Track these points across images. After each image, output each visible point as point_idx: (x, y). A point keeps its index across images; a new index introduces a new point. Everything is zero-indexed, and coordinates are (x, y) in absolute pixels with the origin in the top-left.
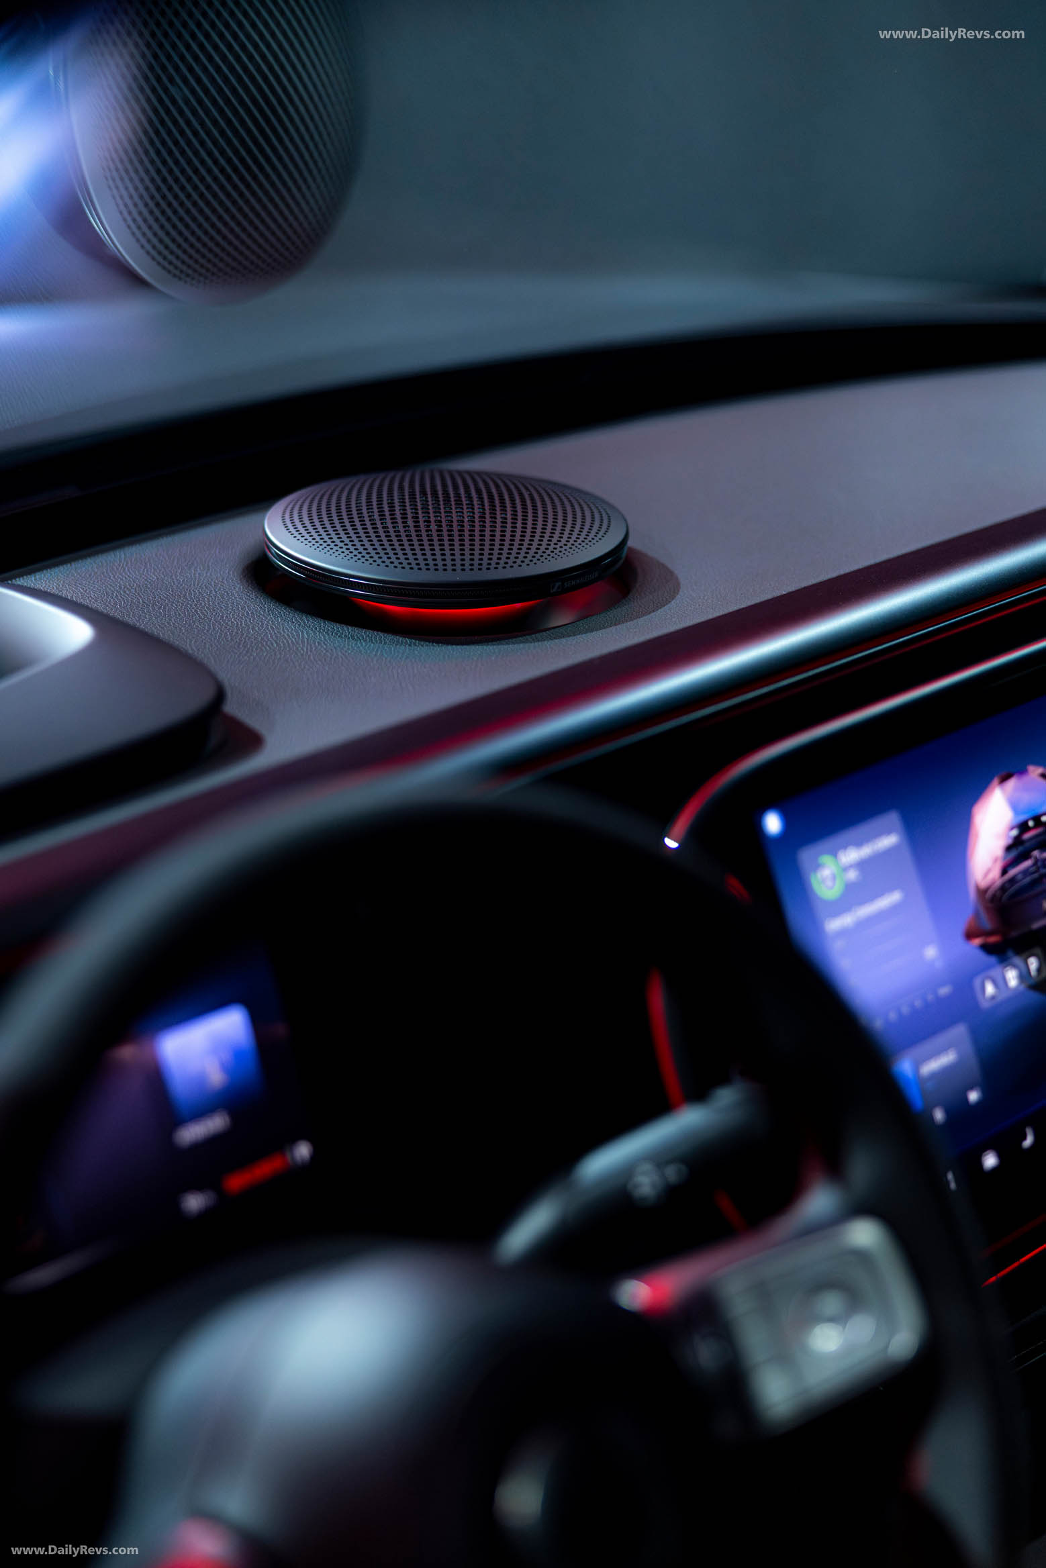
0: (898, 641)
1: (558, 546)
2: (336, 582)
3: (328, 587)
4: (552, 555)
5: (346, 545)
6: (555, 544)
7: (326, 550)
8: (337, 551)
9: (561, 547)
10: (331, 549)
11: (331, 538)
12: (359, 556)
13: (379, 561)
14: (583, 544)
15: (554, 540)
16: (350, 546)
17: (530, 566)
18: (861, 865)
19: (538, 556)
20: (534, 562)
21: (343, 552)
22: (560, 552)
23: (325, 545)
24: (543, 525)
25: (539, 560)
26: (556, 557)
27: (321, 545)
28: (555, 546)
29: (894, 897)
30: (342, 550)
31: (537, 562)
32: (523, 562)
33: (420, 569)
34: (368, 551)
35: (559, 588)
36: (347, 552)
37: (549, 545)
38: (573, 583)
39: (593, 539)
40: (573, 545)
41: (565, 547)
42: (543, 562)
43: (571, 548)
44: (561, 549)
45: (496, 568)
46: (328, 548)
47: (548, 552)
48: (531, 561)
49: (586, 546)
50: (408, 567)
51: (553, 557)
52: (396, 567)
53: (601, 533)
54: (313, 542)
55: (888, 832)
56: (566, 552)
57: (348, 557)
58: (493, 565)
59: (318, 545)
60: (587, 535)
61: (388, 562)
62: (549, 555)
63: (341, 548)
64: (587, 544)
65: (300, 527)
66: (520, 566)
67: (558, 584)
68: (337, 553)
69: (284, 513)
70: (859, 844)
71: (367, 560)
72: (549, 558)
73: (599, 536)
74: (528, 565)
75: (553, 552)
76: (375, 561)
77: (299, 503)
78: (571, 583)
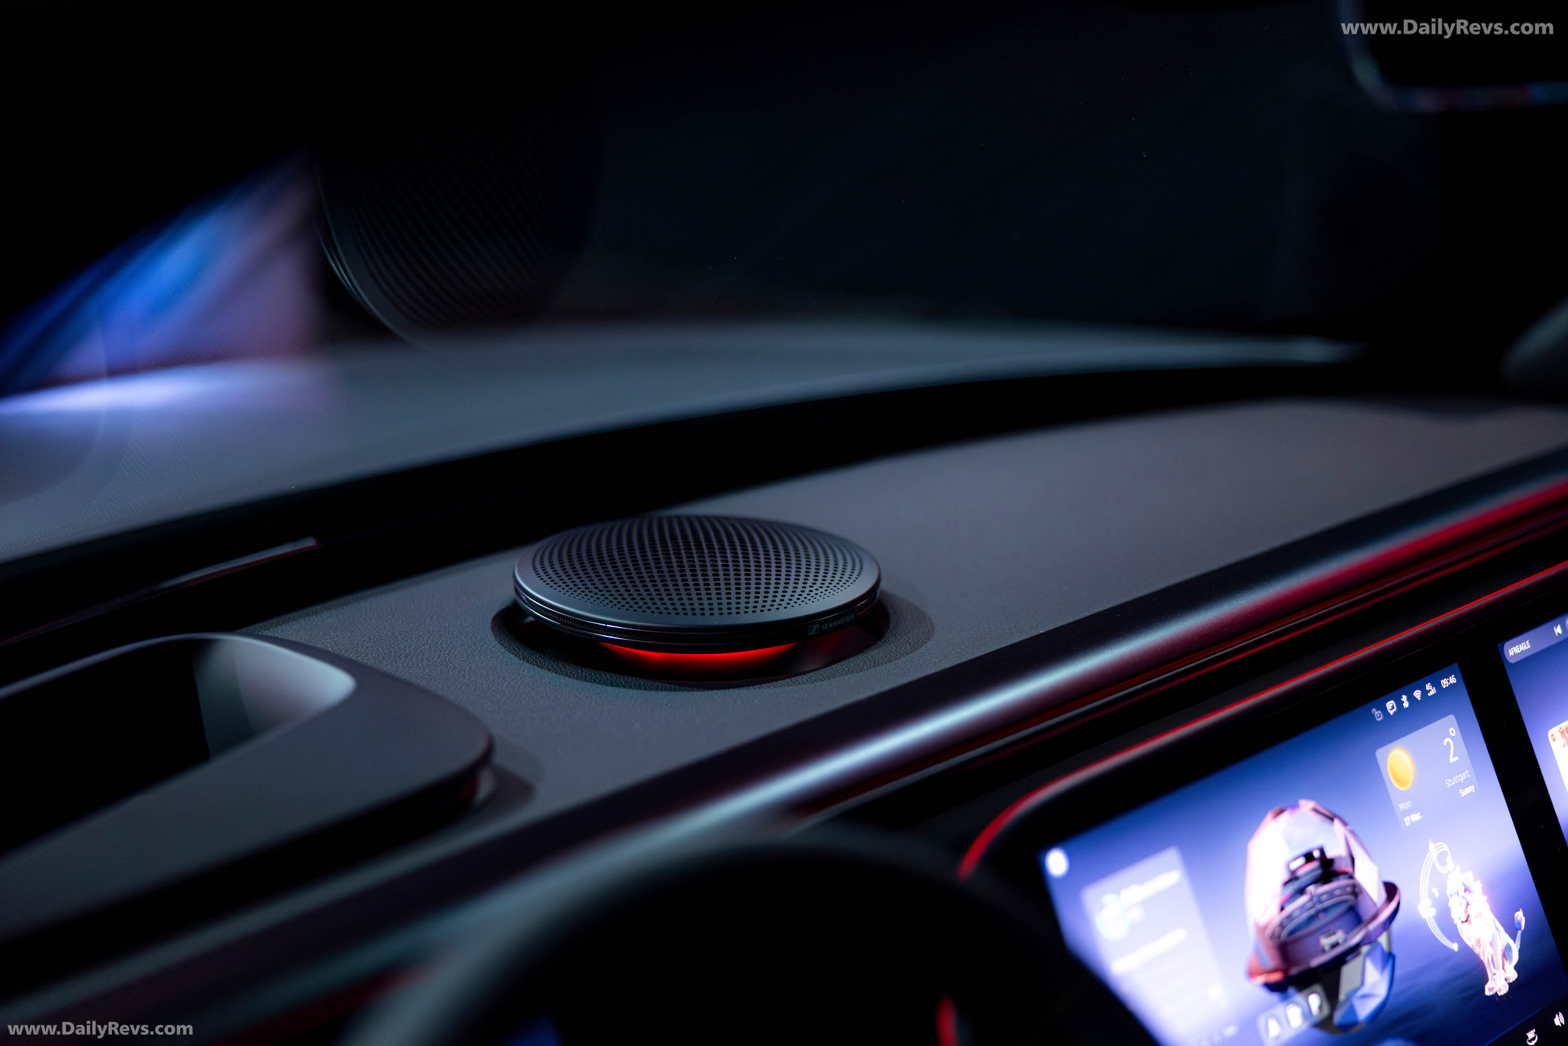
0: (1161, 678)
1: (813, 589)
2: (592, 628)
3: (584, 634)
4: (809, 597)
5: (601, 591)
6: (811, 587)
7: (580, 597)
8: (592, 597)
9: (817, 590)
10: (586, 595)
11: (585, 585)
12: (615, 602)
13: (635, 607)
14: (838, 586)
15: (810, 583)
16: (604, 592)
17: (788, 608)
18: (1145, 904)
19: (794, 599)
20: (791, 605)
21: (598, 598)
22: (816, 594)
23: (579, 591)
24: (807, 568)
25: (795, 602)
26: (812, 599)
27: (575, 591)
28: (811, 589)
29: (1177, 936)
30: (597, 596)
31: (794, 604)
32: (780, 605)
33: (677, 614)
34: (623, 597)
35: (816, 631)
36: (602, 598)
37: (805, 587)
38: (831, 625)
39: (847, 581)
40: (828, 587)
41: (820, 590)
42: (800, 605)
43: (826, 590)
44: (816, 592)
45: (754, 612)
46: (583, 594)
47: (804, 595)
48: (788, 604)
49: (841, 588)
50: (665, 612)
51: (809, 600)
52: (653, 612)
53: (855, 575)
54: (567, 589)
55: (1169, 870)
56: (822, 595)
57: (604, 603)
58: (760, 608)
59: (571, 591)
60: (841, 578)
61: (644, 607)
62: (805, 598)
63: (596, 594)
64: (842, 586)
65: (550, 571)
66: (777, 609)
67: (815, 627)
68: (592, 600)
69: (534, 560)
70: (1141, 882)
71: (623, 606)
72: (806, 601)
73: (853, 578)
74: (785, 608)
75: (808, 594)
76: (631, 607)
77: (549, 549)
78: (828, 625)
